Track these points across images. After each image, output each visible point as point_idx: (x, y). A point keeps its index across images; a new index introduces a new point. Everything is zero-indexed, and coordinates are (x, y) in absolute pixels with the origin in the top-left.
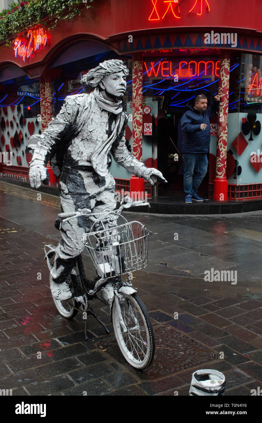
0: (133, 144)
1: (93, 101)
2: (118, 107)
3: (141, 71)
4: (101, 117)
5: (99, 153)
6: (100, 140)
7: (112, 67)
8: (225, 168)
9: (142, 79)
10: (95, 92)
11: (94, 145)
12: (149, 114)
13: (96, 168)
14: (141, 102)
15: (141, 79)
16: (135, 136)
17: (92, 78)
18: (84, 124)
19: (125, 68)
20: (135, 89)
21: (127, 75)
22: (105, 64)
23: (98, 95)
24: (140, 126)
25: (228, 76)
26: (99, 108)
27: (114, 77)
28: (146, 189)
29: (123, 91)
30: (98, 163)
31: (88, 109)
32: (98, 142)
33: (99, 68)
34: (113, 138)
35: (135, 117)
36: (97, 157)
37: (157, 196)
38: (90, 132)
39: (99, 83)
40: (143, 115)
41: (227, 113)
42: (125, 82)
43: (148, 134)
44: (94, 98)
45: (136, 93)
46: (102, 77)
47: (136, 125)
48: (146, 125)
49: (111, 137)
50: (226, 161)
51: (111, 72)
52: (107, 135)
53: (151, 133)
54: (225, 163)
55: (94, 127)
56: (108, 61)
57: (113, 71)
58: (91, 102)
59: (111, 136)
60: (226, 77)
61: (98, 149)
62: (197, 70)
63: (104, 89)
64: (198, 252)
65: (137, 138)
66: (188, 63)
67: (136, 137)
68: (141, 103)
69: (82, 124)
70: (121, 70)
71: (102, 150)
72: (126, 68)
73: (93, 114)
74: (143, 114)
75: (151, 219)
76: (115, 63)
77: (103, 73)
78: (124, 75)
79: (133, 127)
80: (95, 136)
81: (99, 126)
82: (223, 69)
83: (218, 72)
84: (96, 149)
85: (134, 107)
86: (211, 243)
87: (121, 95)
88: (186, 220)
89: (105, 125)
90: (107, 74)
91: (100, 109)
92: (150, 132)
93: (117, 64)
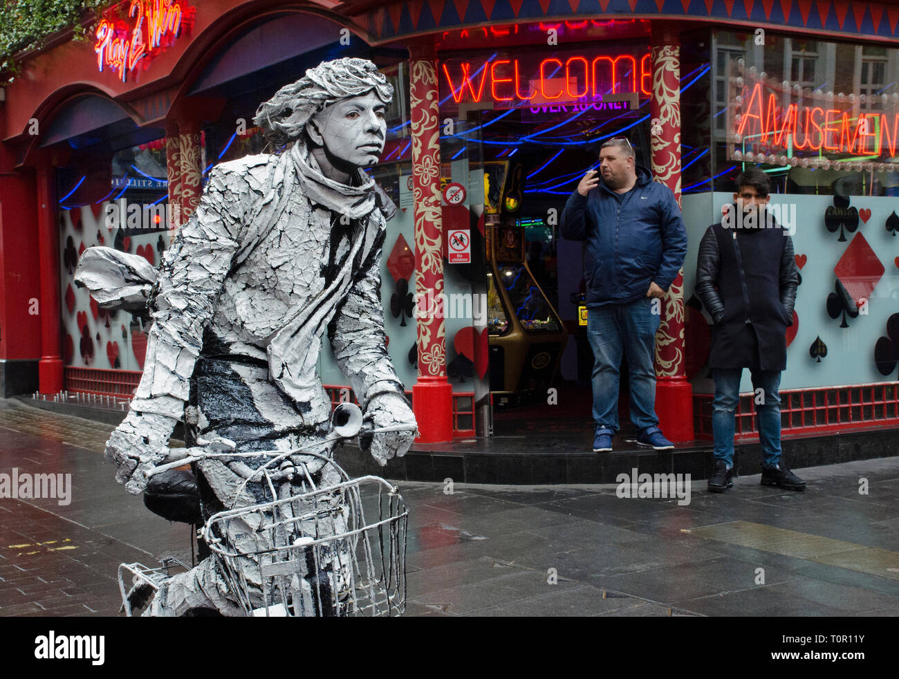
0: (418, 287)
1: (290, 179)
2: (362, 198)
3: (432, 87)
4: (310, 225)
5: (293, 332)
6: (301, 295)
7: (343, 80)
8: (680, 348)
9: (438, 111)
10: (295, 151)
11: (282, 307)
12: (459, 206)
13: (281, 376)
14: (435, 172)
15: (433, 109)
16: (423, 265)
17: (288, 112)
18: (256, 246)
19: (380, 83)
20: (419, 137)
21: (387, 101)
22: (321, 73)
23: (304, 162)
24: (436, 238)
25: (677, 93)
26: (306, 201)
27: (349, 109)
28: (458, 415)
29: (376, 149)
30: (289, 360)
31: (272, 203)
32: (293, 300)
33: (304, 83)
34: (342, 288)
35: (422, 214)
36: (288, 343)
37: (491, 435)
38: (274, 269)
39: (305, 126)
40: (443, 208)
41: (678, 194)
42: (381, 124)
43: (459, 260)
44: (292, 169)
45: (421, 148)
46: (314, 110)
47: (425, 237)
48: (453, 235)
49: (332, 287)
50: (683, 329)
51: (339, 95)
52: (323, 279)
53: (468, 258)
54: (682, 335)
55: (284, 254)
56: (330, 64)
57: (344, 93)
58: (282, 183)
59: (336, 282)
60: (672, 95)
61: (291, 321)
62: (590, 80)
63: (321, 143)
64: (598, 586)
65: (428, 271)
66: (564, 61)
67: (425, 269)
68: (435, 174)
69: (250, 244)
70: (368, 89)
71: (306, 322)
72: (384, 81)
73: (285, 217)
74: (444, 204)
75: (469, 500)
76: (351, 69)
77: (316, 99)
78: (377, 102)
79: (416, 240)
80: (287, 282)
81: (300, 251)
82: (660, 74)
83: (649, 83)
84: (286, 319)
85: (417, 185)
86: (642, 561)
87: (371, 161)
88: (573, 499)
89: (320, 250)
90: (328, 101)
91: (309, 202)
92: (465, 256)
93: (357, 73)
